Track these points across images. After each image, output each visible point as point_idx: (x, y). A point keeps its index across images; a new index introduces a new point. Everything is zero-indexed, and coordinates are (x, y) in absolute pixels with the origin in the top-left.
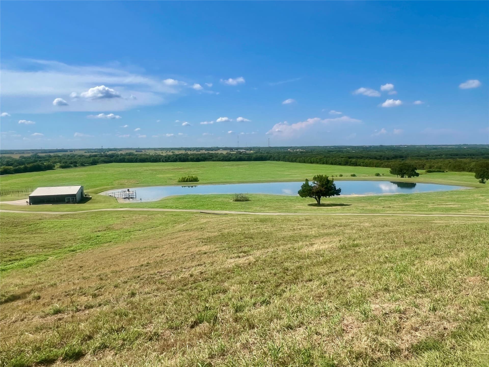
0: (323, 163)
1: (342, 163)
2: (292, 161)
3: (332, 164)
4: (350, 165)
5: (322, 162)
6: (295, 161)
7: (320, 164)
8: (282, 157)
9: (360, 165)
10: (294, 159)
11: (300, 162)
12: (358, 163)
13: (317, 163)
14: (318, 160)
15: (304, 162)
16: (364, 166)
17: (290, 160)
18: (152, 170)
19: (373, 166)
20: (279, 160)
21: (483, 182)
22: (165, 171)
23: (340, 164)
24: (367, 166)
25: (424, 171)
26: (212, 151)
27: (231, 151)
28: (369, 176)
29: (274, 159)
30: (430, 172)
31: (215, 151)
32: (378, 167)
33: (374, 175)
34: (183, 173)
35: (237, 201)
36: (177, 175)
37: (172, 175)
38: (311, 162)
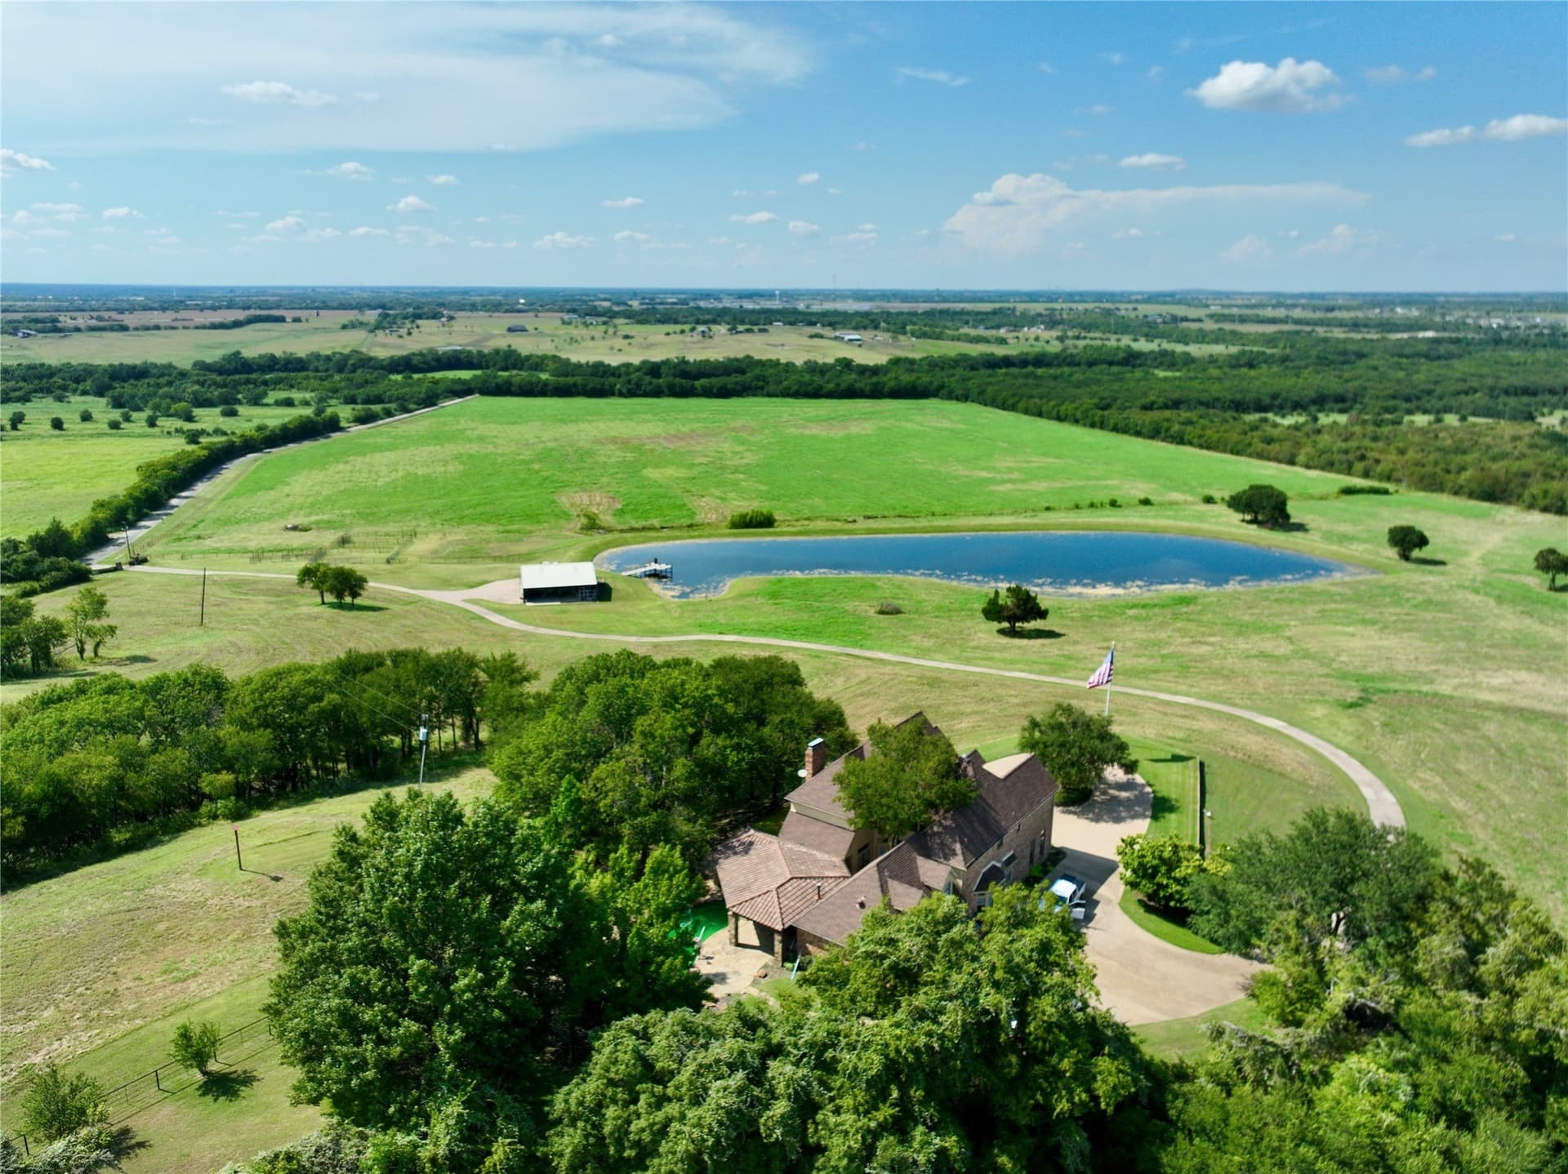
0: (1093, 425)
1: (1145, 431)
2: (1004, 407)
3: (1116, 429)
4: (1164, 440)
5: (1089, 421)
6: (1013, 408)
7: (1085, 425)
8: (976, 391)
9: (1190, 444)
10: (1011, 401)
11: (1026, 412)
12: (1186, 438)
13: (1076, 421)
14: (1079, 415)
15: (1040, 415)
16: (1201, 447)
17: (999, 400)
18: (613, 440)
19: (1224, 451)
20: (964, 398)
21: (1405, 557)
22: (652, 451)
23: (1138, 434)
24: (1209, 448)
25: (1336, 488)
26: (749, 331)
27: (811, 337)
28: (1186, 502)
29: (951, 396)
30: (1349, 491)
31: (761, 331)
32: (1238, 453)
33: (1198, 499)
34: (704, 460)
35: (881, 612)
36: (695, 472)
37: (683, 473)
38: (1059, 418)
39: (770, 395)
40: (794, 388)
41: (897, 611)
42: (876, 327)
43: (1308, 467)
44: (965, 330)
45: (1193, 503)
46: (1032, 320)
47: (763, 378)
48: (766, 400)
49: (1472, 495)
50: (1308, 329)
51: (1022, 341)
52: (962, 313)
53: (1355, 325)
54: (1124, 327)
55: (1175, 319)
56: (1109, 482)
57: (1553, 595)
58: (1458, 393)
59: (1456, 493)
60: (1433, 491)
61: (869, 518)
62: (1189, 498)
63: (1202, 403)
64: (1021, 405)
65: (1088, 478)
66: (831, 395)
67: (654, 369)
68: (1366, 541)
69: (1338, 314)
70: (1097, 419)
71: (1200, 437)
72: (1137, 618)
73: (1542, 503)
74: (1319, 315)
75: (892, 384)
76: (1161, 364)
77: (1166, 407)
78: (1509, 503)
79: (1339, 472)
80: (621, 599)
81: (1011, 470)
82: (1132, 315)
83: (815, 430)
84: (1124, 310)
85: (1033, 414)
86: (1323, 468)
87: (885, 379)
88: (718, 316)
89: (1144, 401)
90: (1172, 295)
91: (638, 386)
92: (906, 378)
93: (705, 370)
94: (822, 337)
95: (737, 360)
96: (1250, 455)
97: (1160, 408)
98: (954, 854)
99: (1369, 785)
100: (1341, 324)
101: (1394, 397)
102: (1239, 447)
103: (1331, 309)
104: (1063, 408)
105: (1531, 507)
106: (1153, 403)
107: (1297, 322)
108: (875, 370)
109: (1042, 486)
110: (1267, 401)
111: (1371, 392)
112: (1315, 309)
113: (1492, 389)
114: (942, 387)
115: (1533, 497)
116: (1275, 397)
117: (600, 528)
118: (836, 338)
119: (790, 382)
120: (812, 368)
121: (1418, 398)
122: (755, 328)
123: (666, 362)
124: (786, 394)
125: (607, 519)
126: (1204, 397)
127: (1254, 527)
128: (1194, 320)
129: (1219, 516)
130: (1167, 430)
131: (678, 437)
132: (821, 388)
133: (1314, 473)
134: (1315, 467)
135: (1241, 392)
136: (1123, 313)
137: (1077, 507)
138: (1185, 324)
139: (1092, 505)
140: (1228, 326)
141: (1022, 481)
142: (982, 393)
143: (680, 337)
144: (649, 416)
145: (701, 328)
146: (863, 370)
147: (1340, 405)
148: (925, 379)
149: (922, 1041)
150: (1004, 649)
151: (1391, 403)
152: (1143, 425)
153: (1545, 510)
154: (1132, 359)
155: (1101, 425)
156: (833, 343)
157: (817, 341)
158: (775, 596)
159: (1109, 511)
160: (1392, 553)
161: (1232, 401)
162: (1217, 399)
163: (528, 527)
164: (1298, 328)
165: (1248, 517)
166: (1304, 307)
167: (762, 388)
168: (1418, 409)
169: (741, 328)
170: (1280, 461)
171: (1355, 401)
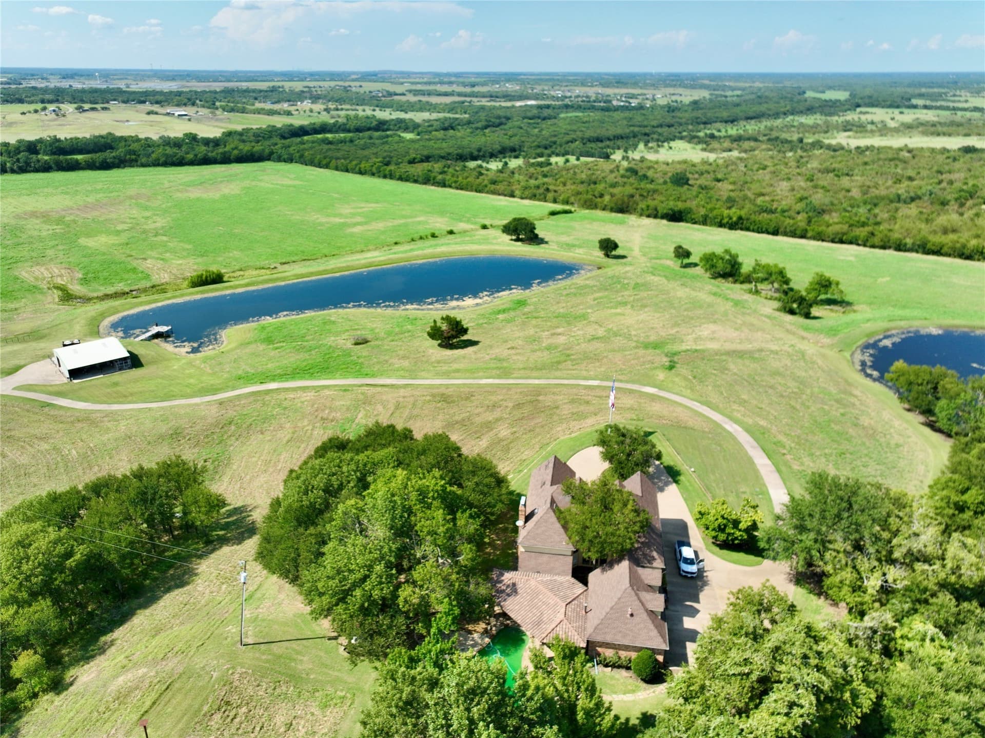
0: (385, 177)
1: (420, 179)
2: (320, 166)
3: (401, 179)
4: (433, 185)
5: (382, 174)
6: (327, 166)
7: (379, 177)
9: (450, 186)
10: (324, 162)
11: (337, 169)
12: (447, 183)
13: (373, 174)
14: (374, 170)
15: (347, 171)
16: (457, 188)
17: (316, 161)
18: (33, 214)
19: (472, 191)
20: (290, 160)
21: (607, 256)
22: (74, 221)
23: (416, 181)
24: (462, 189)
25: (546, 212)
26: (93, 109)
27: (149, 113)
28: (472, 230)
29: (280, 159)
30: (553, 213)
31: (103, 109)
32: (480, 192)
33: (478, 227)
34: (125, 227)
35: (356, 344)
36: (123, 238)
37: (113, 240)
38: (361, 173)
39: (143, 165)
40: (162, 160)
41: (365, 342)
42: (193, 104)
43: (522, 198)
44: (258, 105)
45: (477, 230)
46: (300, 96)
47: (134, 152)
48: (142, 169)
49: (612, 210)
50: (468, 99)
51: (302, 112)
52: (247, 91)
53: (492, 96)
54: (361, 100)
55: (390, 94)
56: (418, 219)
57: (683, 270)
58: (568, 142)
59: (604, 209)
60: (592, 209)
61: (284, 263)
62: (473, 227)
63: (443, 157)
64: (333, 163)
65: (404, 217)
66: (192, 163)
67: (32, 147)
68: (580, 247)
69: (476, 89)
70: (387, 172)
71: (456, 182)
72: (508, 321)
73: (647, 213)
74: (468, 90)
75: (236, 152)
76: (400, 128)
77: (422, 161)
78: (631, 213)
79: (539, 200)
80: (150, 363)
81: (353, 215)
82: (362, 91)
83: (195, 194)
84: (355, 86)
85: (342, 171)
86: (530, 198)
87: (228, 148)
88: (58, 96)
89: (408, 158)
90: (375, 74)
91: (27, 164)
92: (246, 148)
93: (76, 147)
94: (156, 113)
95: (102, 137)
96: (487, 192)
97: (419, 162)
98: (654, 559)
99: (726, 423)
100: (484, 96)
101: (539, 147)
102: (480, 188)
103: (473, 86)
104: (362, 166)
105: (641, 215)
106: (414, 159)
107: (460, 95)
108: (216, 143)
109: (380, 225)
110: (476, 153)
111: (527, 144)
112: (465, 85)
113: (583, 139)
114: (272, 153)
115: (642, 209)
116: (479, 150)
117: (76, 298)
118: (168, 114)
119: (157, 154)
120: (167, 142)
121: (551, 146)
122: (98, 106)
123: (40, 141)
124: (156, 164)
125: (76, 288)
126: (442, 153)
127: (519, 243)
128: (400, 95)
129: (495, 238)
130: (434, 178)
131: (86, 207)
132: (183, 158)
133: (527, 202)
134: (526, 198)
135: (459, 148)
136: (354, 89)
137: (413, 240)
138: (396, 98)
139: (421, 238)
140: (424, 99)
141: (366, 223)
142: (302, 156)
143: (36, 116)
144: (50, 190)
145: (51, 107)
146: (207, 142)
147: (514, 154)
148: (258, 148)
149: (800, 721)
150: (455, 360)
151: (539, 151)
152: (418, 176)
153: (648, 216)
154: (381, 126)
155: (390, 176)
156: (167, 118)
157: (153, 117)
158: (269, 340)
159: (432, 241)
160: (600, 254)
161: (457, 155)
162: (449, 154)
163: (13, 306)
164: (462, 99)
165: (514, 237)
166: (458, 84)
167: (136, 161)
168: (553, 153)
169: (87, 106)
170: (505, 195)
171: (520, 150)
